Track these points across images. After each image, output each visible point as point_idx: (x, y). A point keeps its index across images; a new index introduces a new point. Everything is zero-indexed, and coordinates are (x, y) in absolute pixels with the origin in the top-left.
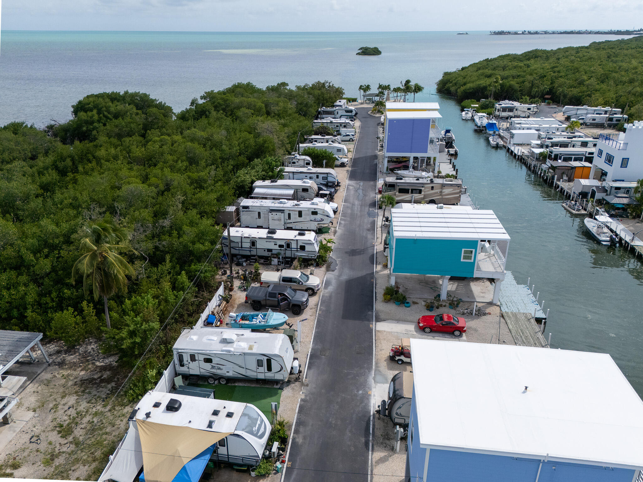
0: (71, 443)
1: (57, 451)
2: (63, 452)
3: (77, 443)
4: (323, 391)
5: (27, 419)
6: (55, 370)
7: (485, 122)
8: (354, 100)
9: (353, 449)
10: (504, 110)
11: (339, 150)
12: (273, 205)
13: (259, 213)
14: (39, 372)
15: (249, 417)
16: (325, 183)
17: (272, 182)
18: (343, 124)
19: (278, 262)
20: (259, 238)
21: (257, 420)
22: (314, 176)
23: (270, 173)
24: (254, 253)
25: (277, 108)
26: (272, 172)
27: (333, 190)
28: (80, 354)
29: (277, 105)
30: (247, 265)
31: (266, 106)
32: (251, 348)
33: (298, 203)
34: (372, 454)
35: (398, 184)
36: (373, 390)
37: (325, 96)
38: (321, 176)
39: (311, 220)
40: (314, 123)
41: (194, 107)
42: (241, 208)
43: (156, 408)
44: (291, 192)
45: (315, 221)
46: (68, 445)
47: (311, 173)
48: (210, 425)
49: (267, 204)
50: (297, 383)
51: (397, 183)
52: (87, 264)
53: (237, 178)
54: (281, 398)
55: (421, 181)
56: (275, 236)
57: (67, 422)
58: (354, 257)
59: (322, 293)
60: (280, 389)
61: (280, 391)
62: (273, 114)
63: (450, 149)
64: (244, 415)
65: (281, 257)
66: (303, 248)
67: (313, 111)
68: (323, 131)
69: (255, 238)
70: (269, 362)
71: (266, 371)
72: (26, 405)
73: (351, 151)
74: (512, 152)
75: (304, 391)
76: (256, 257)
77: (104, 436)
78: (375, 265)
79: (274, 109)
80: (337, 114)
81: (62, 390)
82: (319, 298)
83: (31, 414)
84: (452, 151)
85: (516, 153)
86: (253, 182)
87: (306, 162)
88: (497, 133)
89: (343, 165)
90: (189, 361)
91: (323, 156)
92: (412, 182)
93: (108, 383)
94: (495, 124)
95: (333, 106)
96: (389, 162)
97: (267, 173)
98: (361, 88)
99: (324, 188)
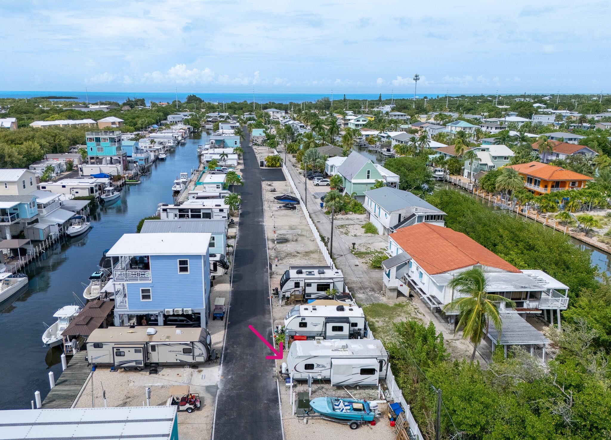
36: (219, 380)
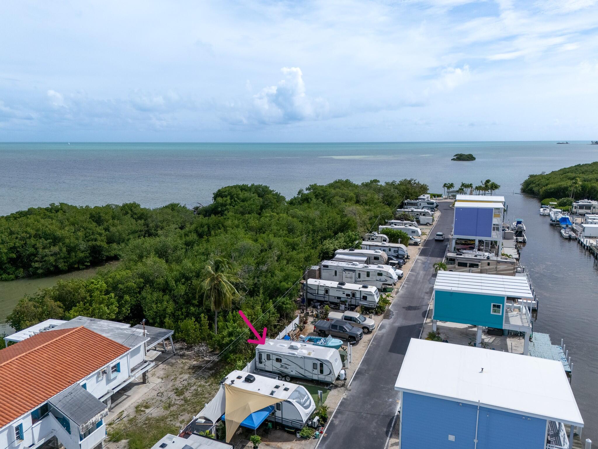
0: (182, 400)
1: (173, 403)
2: (177, 404)
3: (186, 400)
4: (361, 395)
5: (157, 383)
6: (178, 358)
7: (560, 216)
8: (439, 196)
9: (375, 434)
10: (581, 207)
11: (414, 232)
12: (347, 266)
13: (336, 272)
14: (167, 358)
15: (299, 393)
16: (396, 255)
17: (350, 250)
18: (423, 213)
19: (345, 308)
20: (331, 287)
21: (305, 396)
22: (387, 249)
23: (350, 244)
24: (327, 299)
25: (366, 198)
26: (352, 243)
27: (402, 261)
28: (195, 352)
29: (366, 196)
30: (320, 308)
31: (357, 197)
32: (309, 354)
33: (367, 266)
34: (390, 439)
35: (457, 259)
37: (410, 190)
38: (392, 250)
39: (377, 280)
40: (397, 211)
41: (300, 196)
42: (322, 267)
43: (238, 379)
44: (365, 259)
45: (380, 281)
46: (180, 401)
47: (384, 247)
48: (272, 393)
49: (342, 265)
50: (342, 388)
51: (456, 257)
52: (207, 284)
53: (324, 246)
54: (329, 395)
55: (478, 257)
56: (343, 287)
57: (181, 388)
58: (409, 311)
59: (376, 332)
60: (328, 389)
61: (328, 391)
62: (361, 203)
63: (518, 237)
64: (296, 391)
65: (347, 304)
66: (365, 298)
67: (398, 202)
68: (404, 218)
69: (328, 287)
70: (321, 365)
71: (319, 373)
72: (157, 375)
73: (426, 234)
74: (582, 243)
75: (347, 394)
76: (328, 302)
77: (203, 399)
78: (425, 319)
79: (362, 198)
80: (420, 205)
81: (180, 370)
82: (373, 336)
83: (160, 380)
84: (520, 239)
85: (585, 244)
86: (335, 250)
87: (382, 239)
88: (570, 226)
89: (416, 244)
90: (266, 359)
91: (398, 236)
92: (471, 257)
93: (210, 371)
94: (568, 218)
95: (418, 199)
96: (456, 243)
97: (348, 244)
98: (445, 185)
99: (394, 258)
